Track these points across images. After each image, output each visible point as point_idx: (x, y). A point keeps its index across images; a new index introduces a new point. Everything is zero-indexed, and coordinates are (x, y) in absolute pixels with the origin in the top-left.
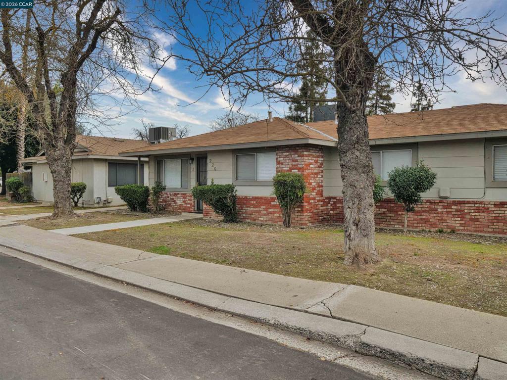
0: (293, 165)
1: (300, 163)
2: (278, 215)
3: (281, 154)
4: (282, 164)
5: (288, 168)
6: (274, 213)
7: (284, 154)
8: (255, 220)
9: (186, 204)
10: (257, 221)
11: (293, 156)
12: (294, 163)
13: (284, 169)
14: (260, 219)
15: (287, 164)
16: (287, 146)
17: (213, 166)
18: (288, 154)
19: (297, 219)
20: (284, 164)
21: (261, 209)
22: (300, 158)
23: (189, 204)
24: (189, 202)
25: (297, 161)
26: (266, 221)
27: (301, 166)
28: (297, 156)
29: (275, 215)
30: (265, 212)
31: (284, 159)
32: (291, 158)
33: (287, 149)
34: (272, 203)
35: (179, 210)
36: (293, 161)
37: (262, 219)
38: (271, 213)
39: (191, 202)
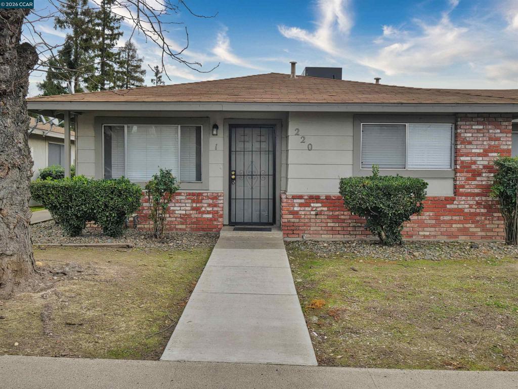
0: (490, 146)
1: (504, 143)
2: (459, 226)
3: (468, 127)
4: (470, 143)
5: (482, 151)
6: (451, 222)
7: (474, 127)
8: (411, 236)
9: (204, 213)
10: (414, 237)
11: (491, 131)
12: (493, 143)
13: (473, 151)
14: (421, 233)
15: (479, 143)
16: (479, 115)
17: (303, 142)
18: (481, 127)
19: (497, 230)
20: (474, 143)
21: (424, 217)
22: (504, 135)
23: (209, 213)
24: (209, 209)
25: (498, 139)
26: (435, 236)
27: (506, 147)
28: (498, 131)
29: (454, 226)
30: (434, 222)
31: (474, 135)
32: (487, 135)
33: (479, 119)
34: (448, 206)
35: (180, 226)
36: (491, 139)
37: (428, 233)
38: (445, 222)
39: (215, 209)
